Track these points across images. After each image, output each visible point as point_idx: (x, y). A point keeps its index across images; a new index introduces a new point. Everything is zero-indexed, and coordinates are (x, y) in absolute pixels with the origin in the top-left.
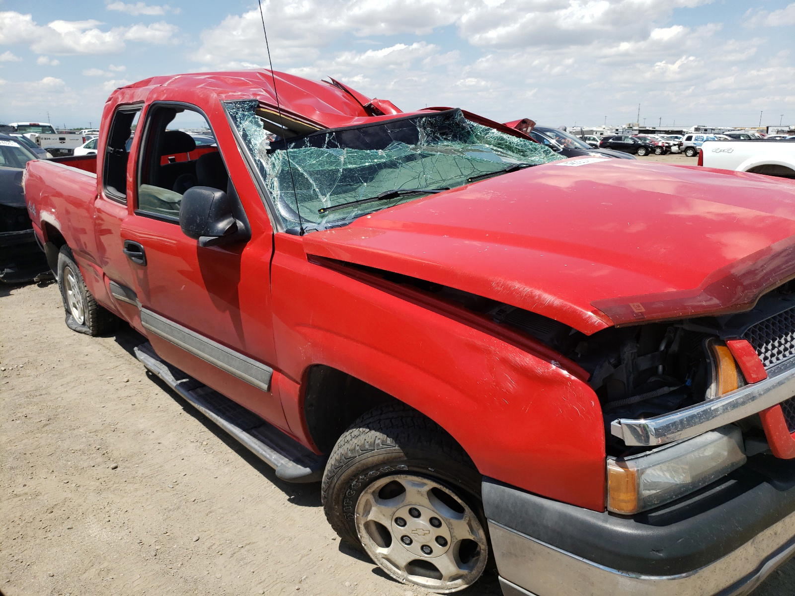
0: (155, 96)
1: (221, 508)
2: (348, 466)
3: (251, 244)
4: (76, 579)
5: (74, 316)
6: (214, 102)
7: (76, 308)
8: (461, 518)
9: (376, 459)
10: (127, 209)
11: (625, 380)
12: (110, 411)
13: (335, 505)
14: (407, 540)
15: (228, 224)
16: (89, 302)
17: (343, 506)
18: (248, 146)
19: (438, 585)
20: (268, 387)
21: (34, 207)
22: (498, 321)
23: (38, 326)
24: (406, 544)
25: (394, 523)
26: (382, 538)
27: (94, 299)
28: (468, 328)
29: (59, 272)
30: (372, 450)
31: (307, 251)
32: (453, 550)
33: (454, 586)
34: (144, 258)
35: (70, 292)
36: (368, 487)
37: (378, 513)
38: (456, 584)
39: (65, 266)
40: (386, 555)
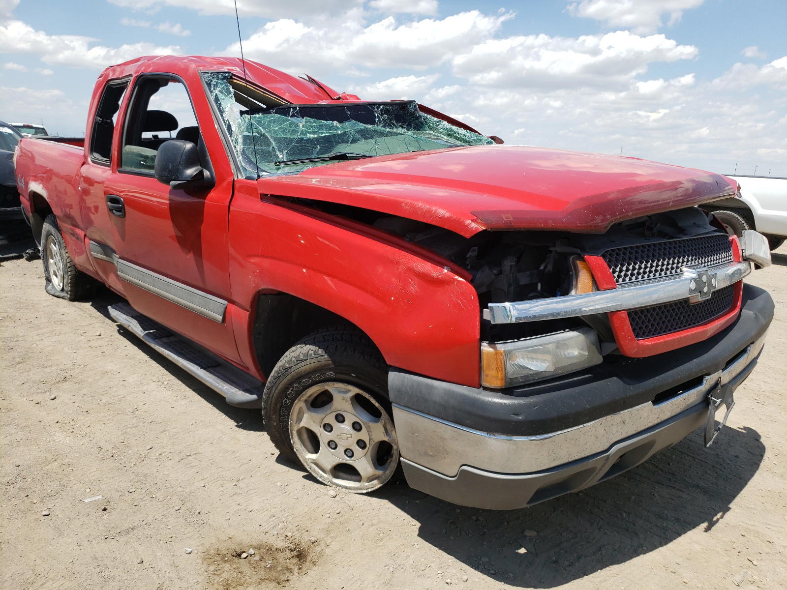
0: (143, 69)
1: (174, 428)
2: (285, 376)
3: (214, 190)
4: (40, 469)
5: (54, 283)
6: (192, 72)
7: (56, 276)
8: (377, 421)
9: (308, 367)
10: (110, 170)
11: (506, 290)
12: (81, 355)
13: (273, 415)
14: (332, 445)
15: (195, 171)
16: (69, 267)
17: (280, 416)
18: (219, 109)
19: (356, 486)
20: (223, 318)
21: (23, 180)
22: (408, 240)
23: (19, 290)
24: (332, 448)
25: (322, 429)
26: (313, 446)
27: (74, 265)
28: (385, 245)
29: (43, 241)
30: (305, 360)
31: (260, 191)
32: (371, 453)
33: (371, 486)
34: (123, 211)
35: (51, 261)
36: (301, 395)
37: (310, 420)
38: (373, 484)
39: (49, 234)
40: (314, 460)
